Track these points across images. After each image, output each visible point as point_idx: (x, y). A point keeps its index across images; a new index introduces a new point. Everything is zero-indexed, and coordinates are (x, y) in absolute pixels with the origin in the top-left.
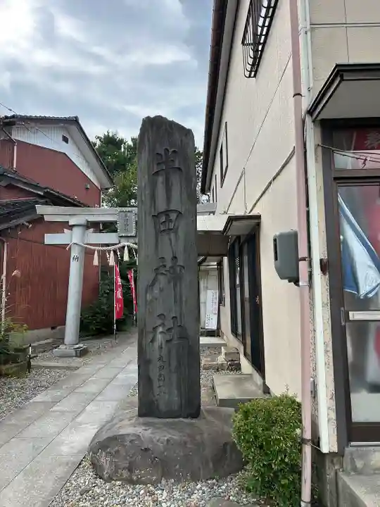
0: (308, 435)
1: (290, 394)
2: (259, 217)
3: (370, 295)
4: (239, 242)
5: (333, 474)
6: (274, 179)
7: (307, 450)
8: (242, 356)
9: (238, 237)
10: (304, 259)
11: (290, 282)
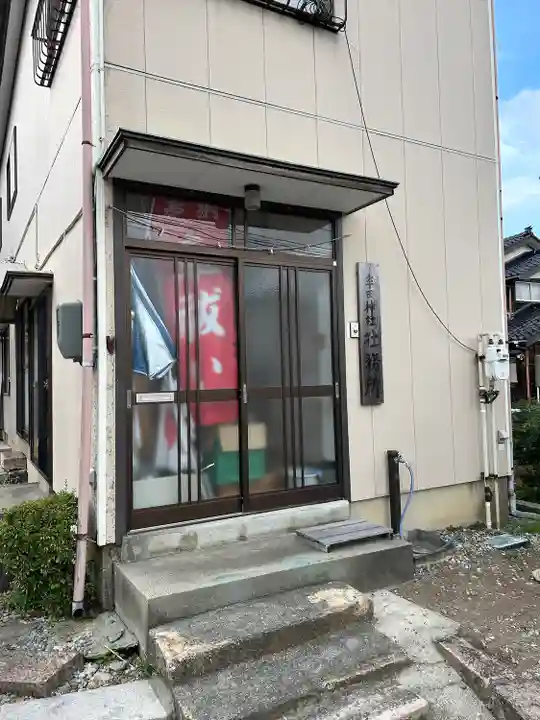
0: (84, 530)
1: (69, 491)
2: (50, 277)
3: (160, 376)
4: (29, 306)
5: (109, 566)
6: (67, 232)
7: (82, 546)
8: (29, 462)
9: (28, 300)
10: (88, 336)
11: (75, 361)
